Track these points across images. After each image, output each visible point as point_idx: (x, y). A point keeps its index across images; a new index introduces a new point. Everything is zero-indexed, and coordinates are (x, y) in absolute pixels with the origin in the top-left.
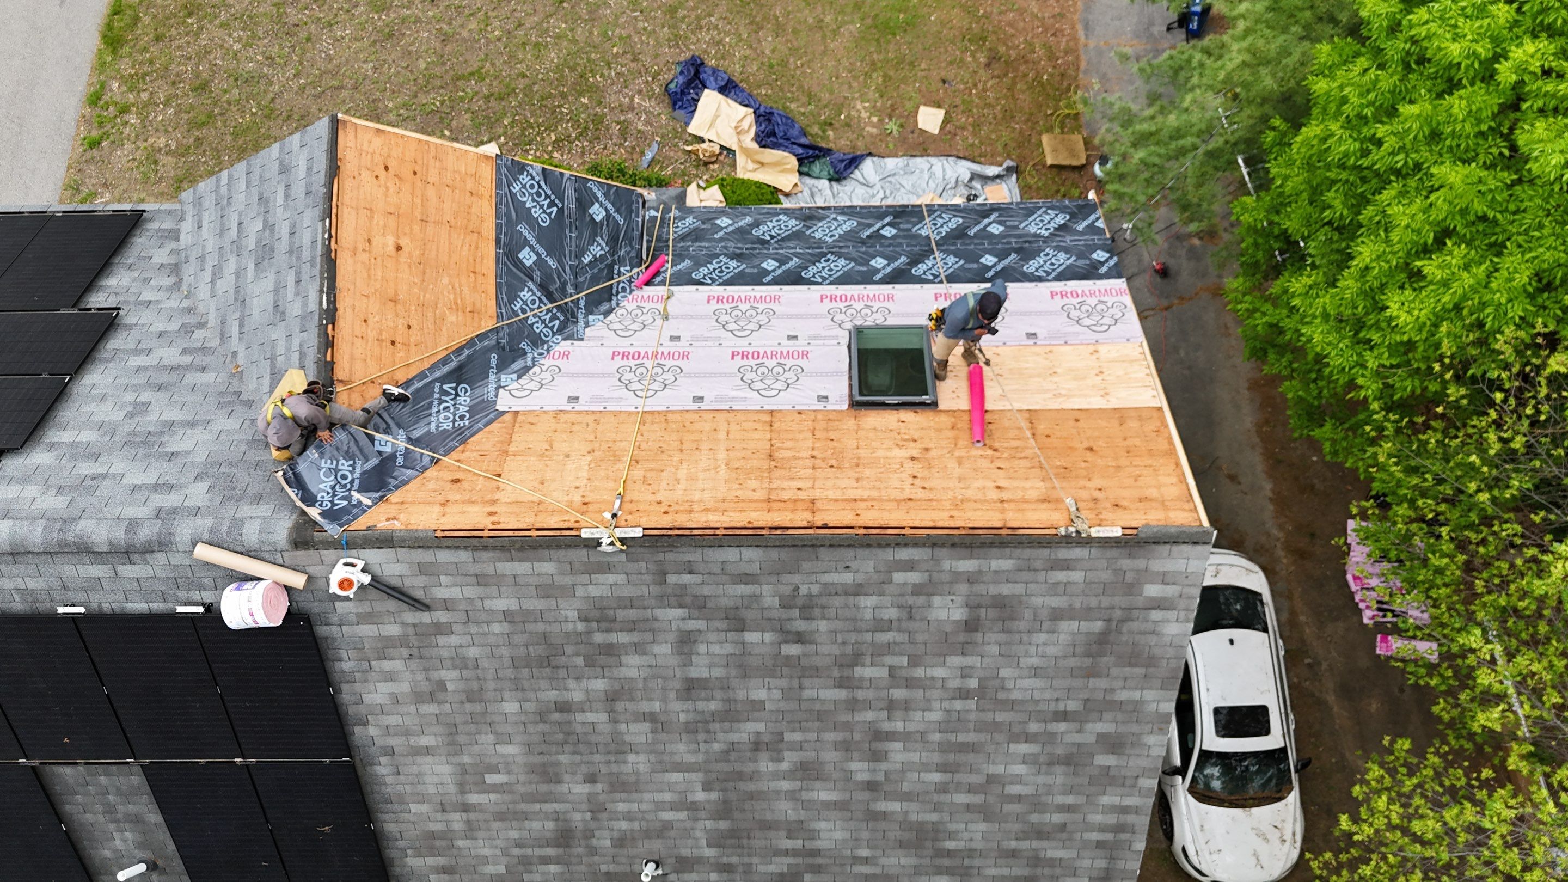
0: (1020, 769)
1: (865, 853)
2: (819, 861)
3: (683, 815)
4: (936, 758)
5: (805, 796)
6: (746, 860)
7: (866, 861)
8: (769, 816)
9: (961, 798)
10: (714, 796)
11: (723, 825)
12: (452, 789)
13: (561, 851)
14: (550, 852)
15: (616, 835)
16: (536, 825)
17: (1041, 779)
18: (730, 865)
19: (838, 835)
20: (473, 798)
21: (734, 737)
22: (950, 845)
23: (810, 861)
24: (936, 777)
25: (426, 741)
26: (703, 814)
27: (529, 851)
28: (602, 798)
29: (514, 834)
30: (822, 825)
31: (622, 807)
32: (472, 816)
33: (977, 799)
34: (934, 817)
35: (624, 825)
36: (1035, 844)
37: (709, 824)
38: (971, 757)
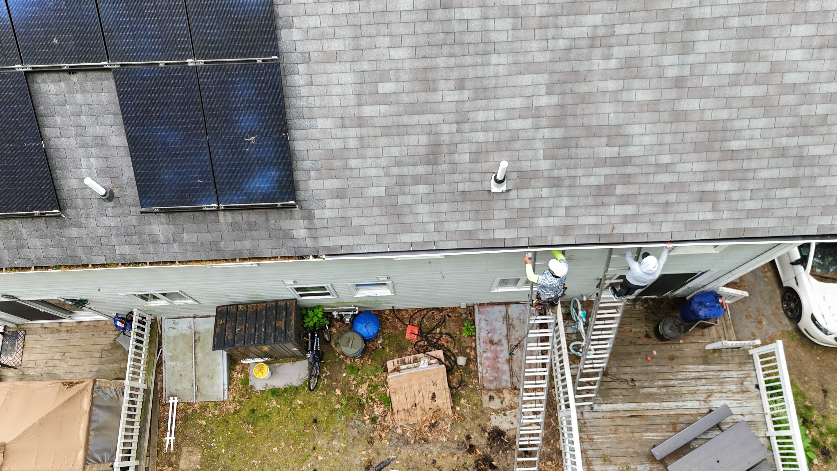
0: (797, 55)
1: (666, 159)
2: (630, 170)
3: (527, 123)
4: (733, 45)
5: (626, 96)
6: (572, 172)
7: (666, 168)
8: (595, 121)
9: (749, 91)
10: (554, 100)
11: (558, 133)
12: (352, 100)
13: (429, 168)
14: (421, 170)
15: (474, 148)
16: (412, 140)
17: (813, 65)
18: (559, 178)
19: (647, 140)
20: (368, 111)
21: (576, 32)
22: (735, 145)
23: (623, 170)
24: (730, 68)
25: (337, 45)
26: (544, 122)
27: (405, 170)
28: (467, 106)
29: (395, 151)
30: (636, 129)
31: (481, 116)
32: (365, 131)
33: (759, 91)
34: (724, 114)
35: (481, 136)
36: (802, 140)
37: (547, 133)
38: (760, 44)
